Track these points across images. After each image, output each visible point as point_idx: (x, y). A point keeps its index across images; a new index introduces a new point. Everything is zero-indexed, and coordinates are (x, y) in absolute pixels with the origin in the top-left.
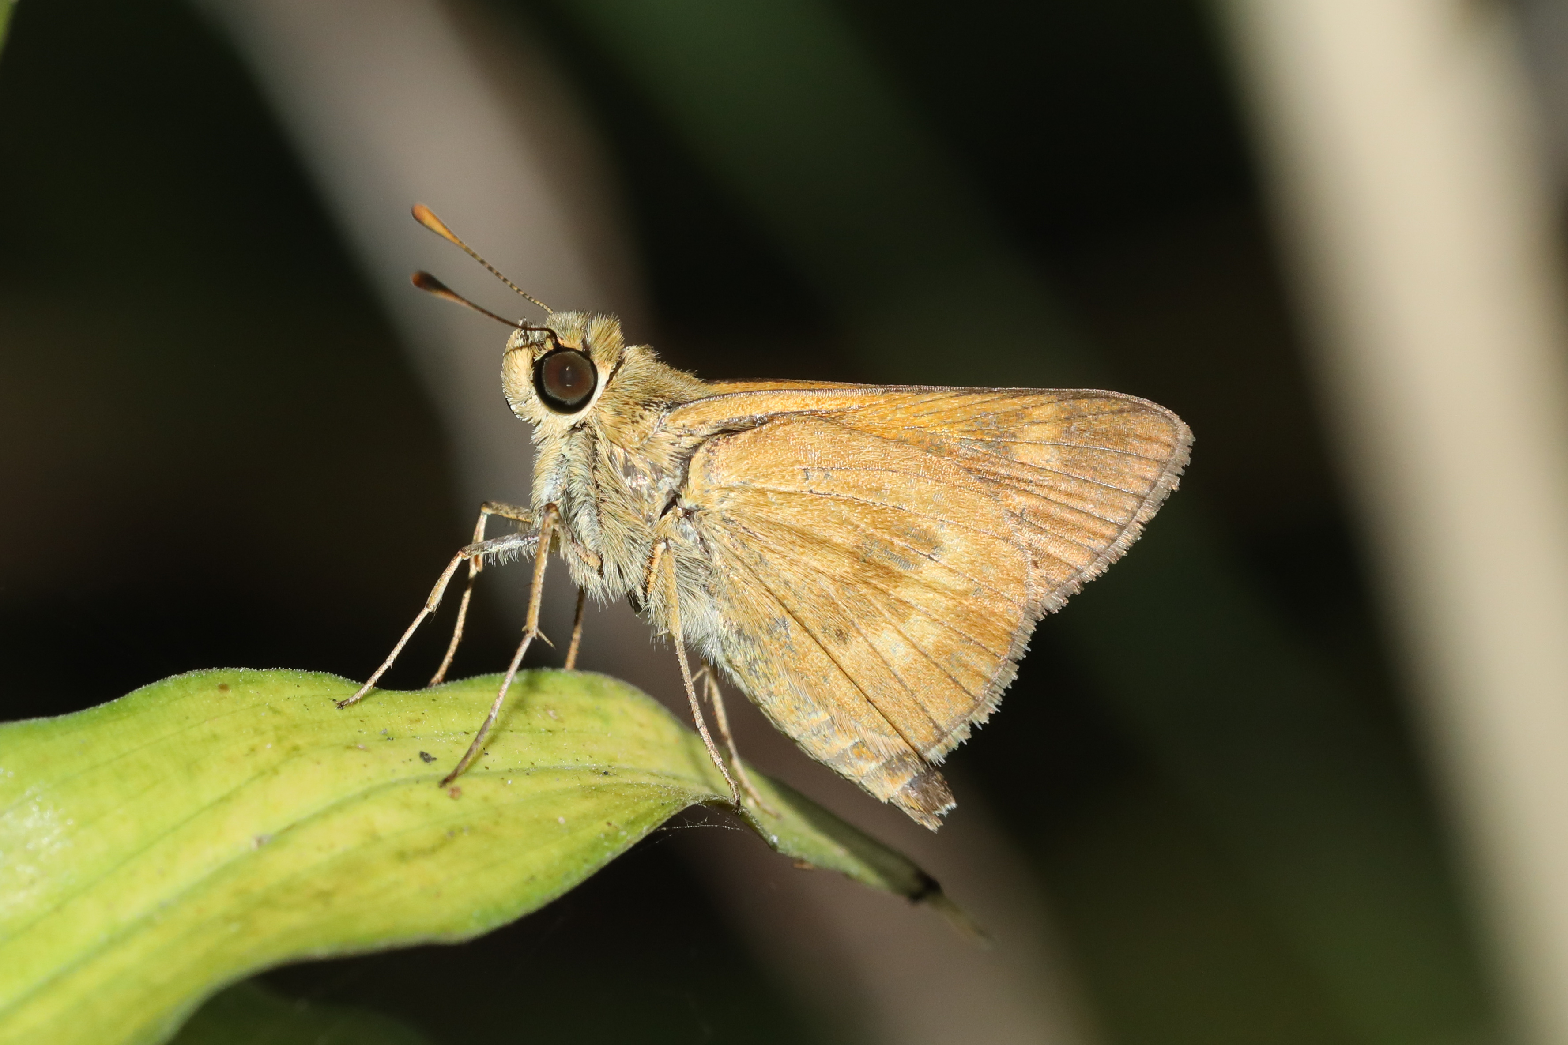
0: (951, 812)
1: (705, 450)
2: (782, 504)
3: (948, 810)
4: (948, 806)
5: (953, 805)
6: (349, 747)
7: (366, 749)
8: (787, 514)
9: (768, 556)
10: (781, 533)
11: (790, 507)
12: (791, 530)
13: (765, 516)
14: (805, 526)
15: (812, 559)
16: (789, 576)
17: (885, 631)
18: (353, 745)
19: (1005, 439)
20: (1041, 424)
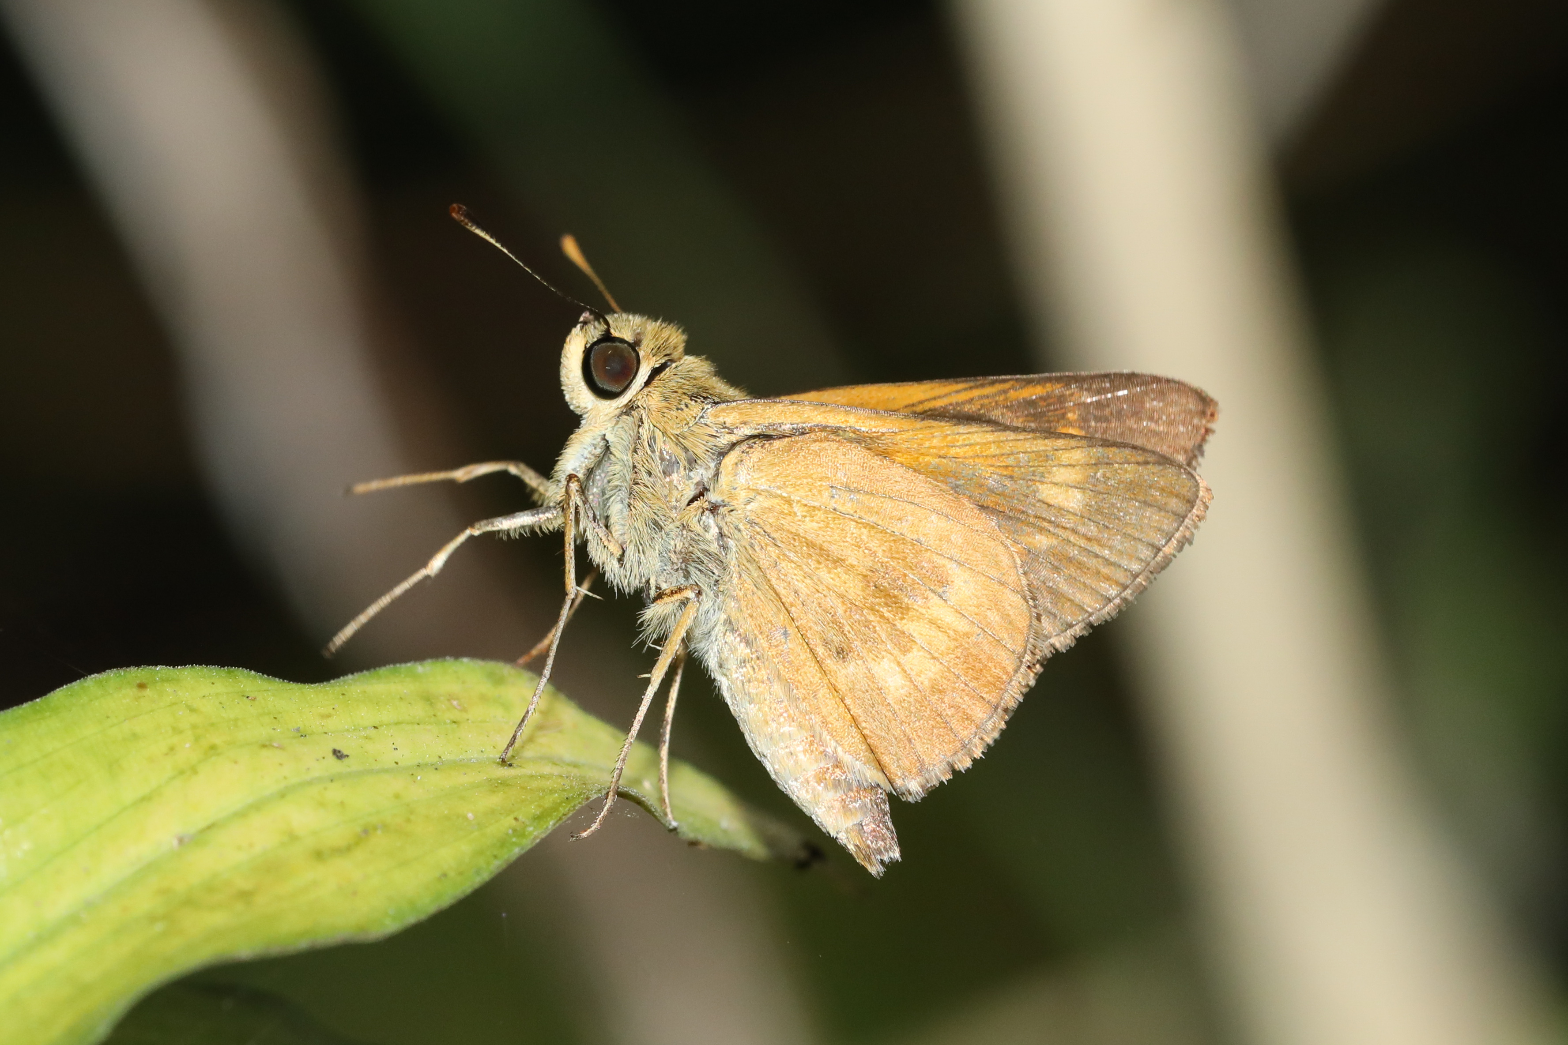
2: (805, 517)
3: (891, 858)
4: (891, 855)
5: (897, 855)
8: (808, 527)
9: (784, 564)
10: (800, 544)
11: (812, 521)
12: (810, 543)
13: (787, 525)
14: (824, 542)
16: (801, 587)
19: (1034, 478)
20: (1069, 467)
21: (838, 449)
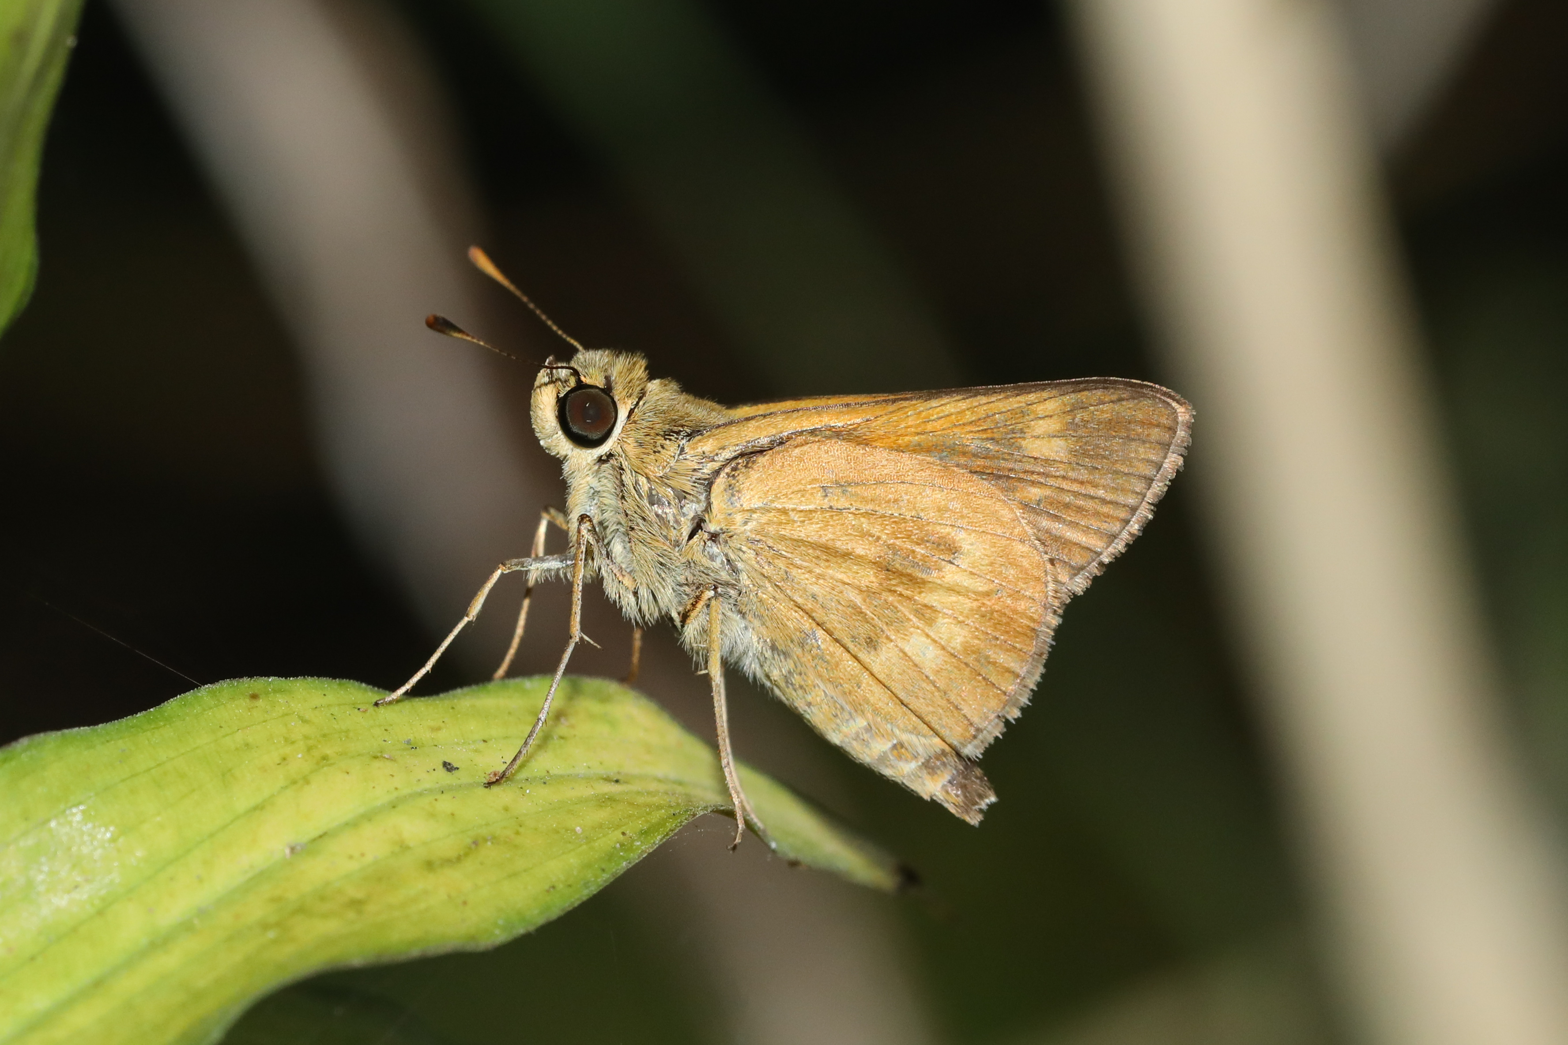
0: (991, 806)
1: (725, 475)
2: (803, 522)
3: (988, 805)
4: (987, 801)
5: (993, 799)
6: (376, 757)
7: (391, 759)
8: (810, 531)
9: (794, 572)
10: (805, 549)
11: (812, 524)
12: (815, 546)
13: (788, 534)
14: (827, 541)
15: (838, 573)
16: (815, 589)
17: (914, 635)
18: (379, 755)
19: (1014, 435)
20: (1046, 418)
21: (819, 448)
